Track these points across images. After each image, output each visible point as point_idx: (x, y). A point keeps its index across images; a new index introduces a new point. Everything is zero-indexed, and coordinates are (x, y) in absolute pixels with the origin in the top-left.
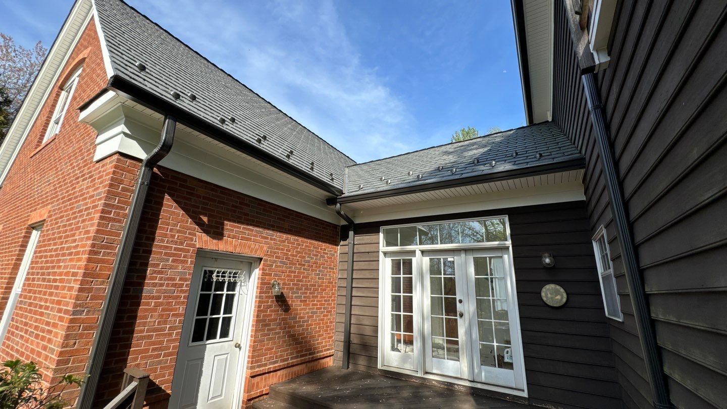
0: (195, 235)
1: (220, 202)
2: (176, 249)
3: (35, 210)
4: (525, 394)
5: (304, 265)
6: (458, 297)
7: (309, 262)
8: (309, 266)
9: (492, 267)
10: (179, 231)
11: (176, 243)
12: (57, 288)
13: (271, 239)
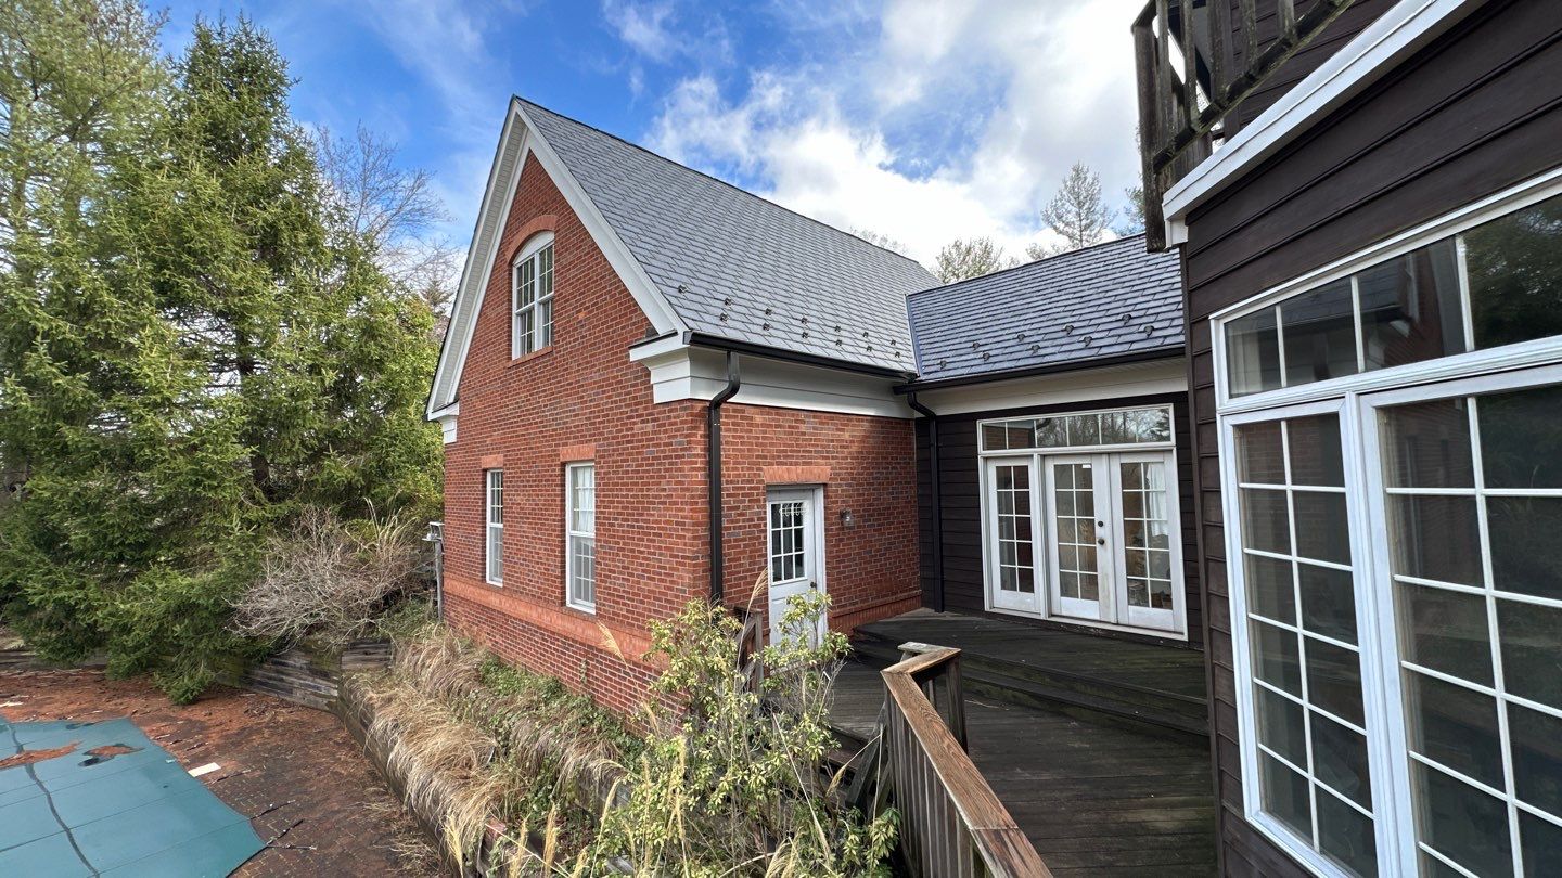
0: (760, 469)
1: (777, 426)
2: (750, 488)
3: (566, 444)
4: (1185, 638)
5: (873, 484)
6: (1097, 519)
7: (877, 478)
8: (879, 484)
9: (1148, 477)
10: (749, 469)
11: (748, 482)
12: (660, 535)
13: (833, 458)
